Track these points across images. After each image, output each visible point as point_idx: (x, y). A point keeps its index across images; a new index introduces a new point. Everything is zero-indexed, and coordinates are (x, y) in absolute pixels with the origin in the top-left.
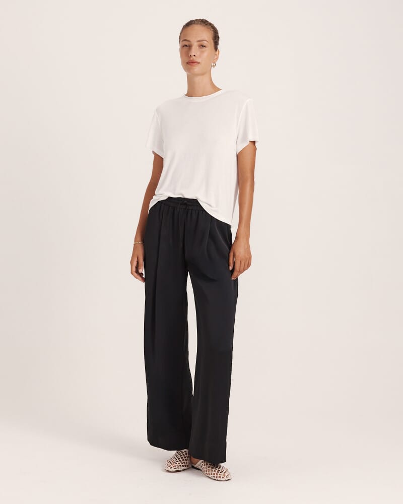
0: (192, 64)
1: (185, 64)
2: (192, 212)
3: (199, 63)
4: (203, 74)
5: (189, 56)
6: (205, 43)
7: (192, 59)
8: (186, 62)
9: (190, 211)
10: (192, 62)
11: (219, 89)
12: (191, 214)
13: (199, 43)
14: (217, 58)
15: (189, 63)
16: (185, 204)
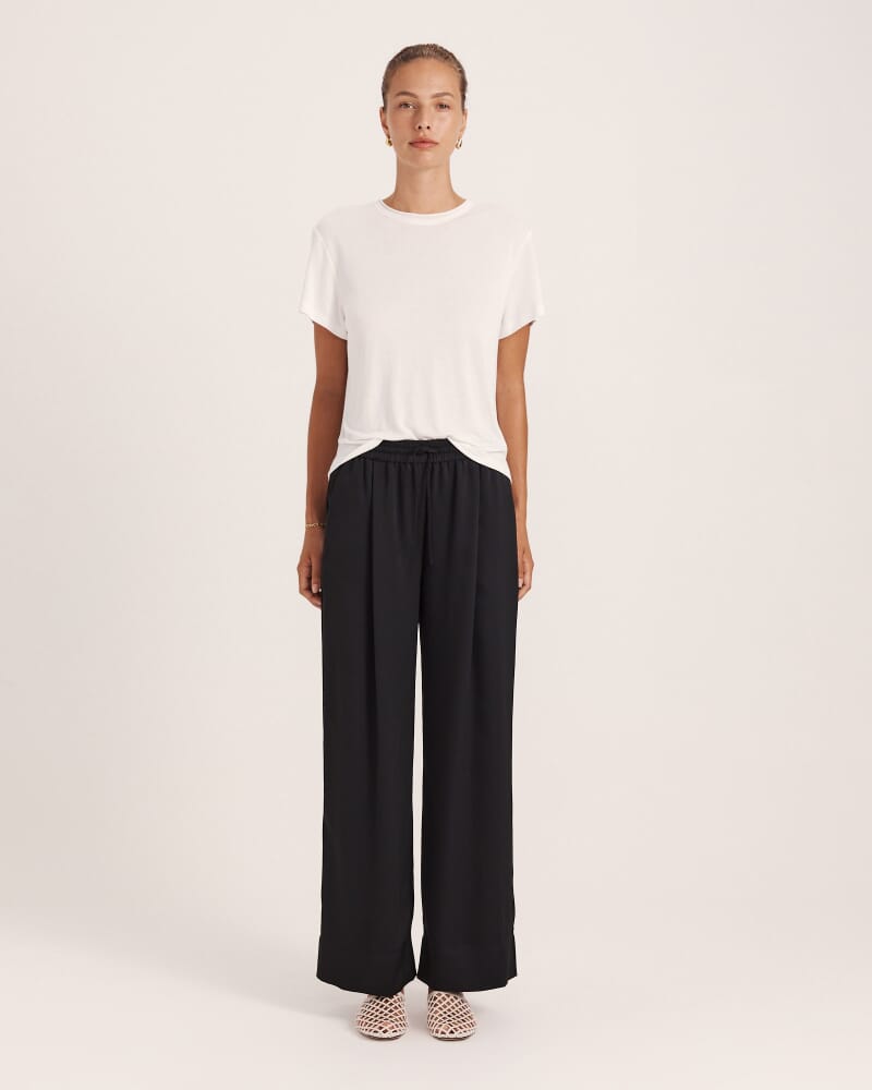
0: (422, 145)
1: (406, 145)
2: (441, 466)
3: (437, 144)
5: (414, 128)
6: (446, 100)
7: (421, 134)
8: (410, 140)
9: (436, 467)
10: (424, 142)
11: (462, 202)
15: (414, 143)
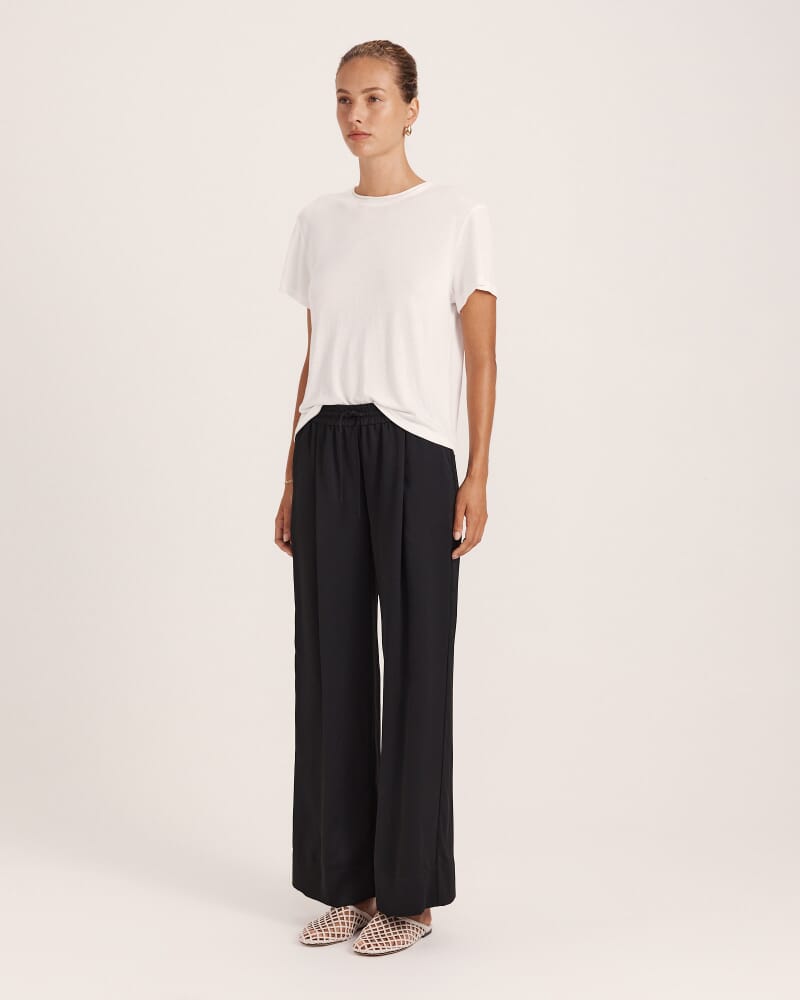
0: (355, 138)
2: (368, 429)
3: (370, 135)
4: (385, 152)
5: (349, 123)
6: (378, 93)
7: (355, 127)
8: (348, 133)
9: (364, 430)
10: (356, 135)
11: (420, 181)
12: (368, 433)
13: (366, 94)
14: (415, 115)
15: (353, 136)
16: (353, 417)
